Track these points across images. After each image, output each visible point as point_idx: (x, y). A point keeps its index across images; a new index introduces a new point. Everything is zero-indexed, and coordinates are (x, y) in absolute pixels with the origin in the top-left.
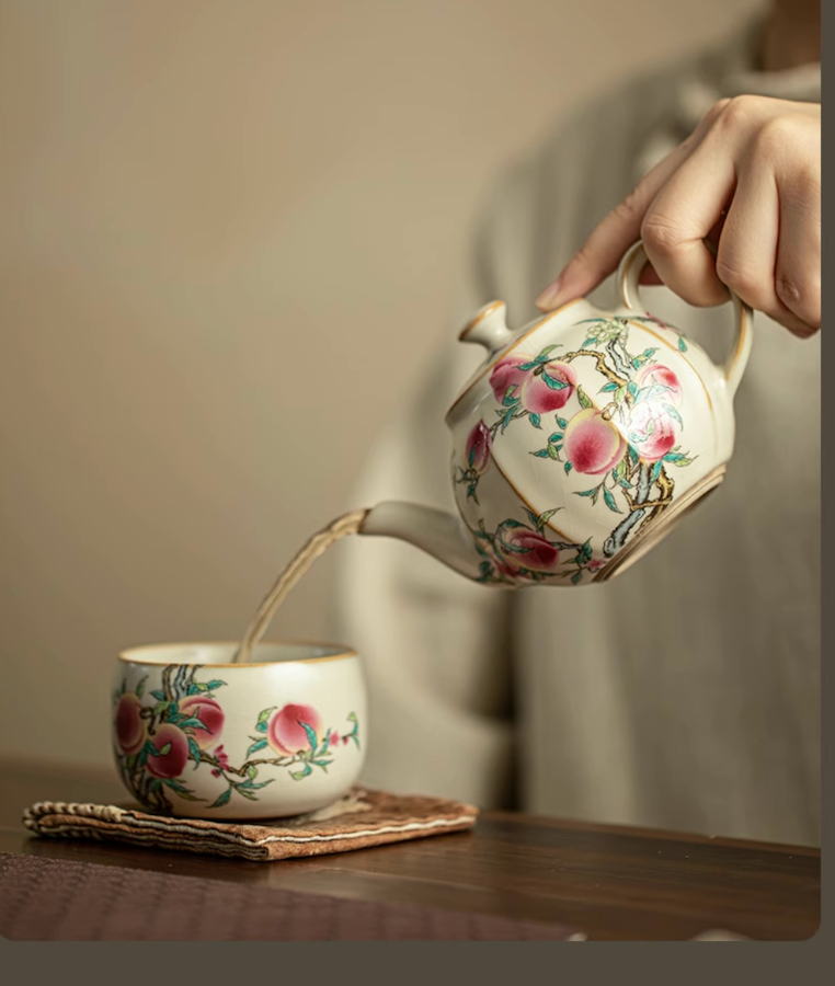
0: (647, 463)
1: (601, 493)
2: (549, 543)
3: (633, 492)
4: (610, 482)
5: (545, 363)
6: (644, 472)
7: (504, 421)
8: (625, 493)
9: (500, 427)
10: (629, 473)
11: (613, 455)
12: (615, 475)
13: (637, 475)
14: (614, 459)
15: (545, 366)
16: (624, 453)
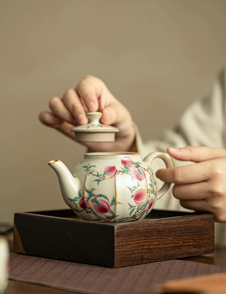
0: (145, 209)
1: (133, 208)
2: (109, 209)
3: (137, 213)
4: (136, 207)
5: (139, 166)
6: (143, 211)
7: (123, 172)
8: (136, 212)
9: (121, 173)
10: (141, 209)
11: (142, 201)
12: (139, 207)
13: (141, 210)
14: (142, 203)
15: (139, 167)
16: (144, 203)
